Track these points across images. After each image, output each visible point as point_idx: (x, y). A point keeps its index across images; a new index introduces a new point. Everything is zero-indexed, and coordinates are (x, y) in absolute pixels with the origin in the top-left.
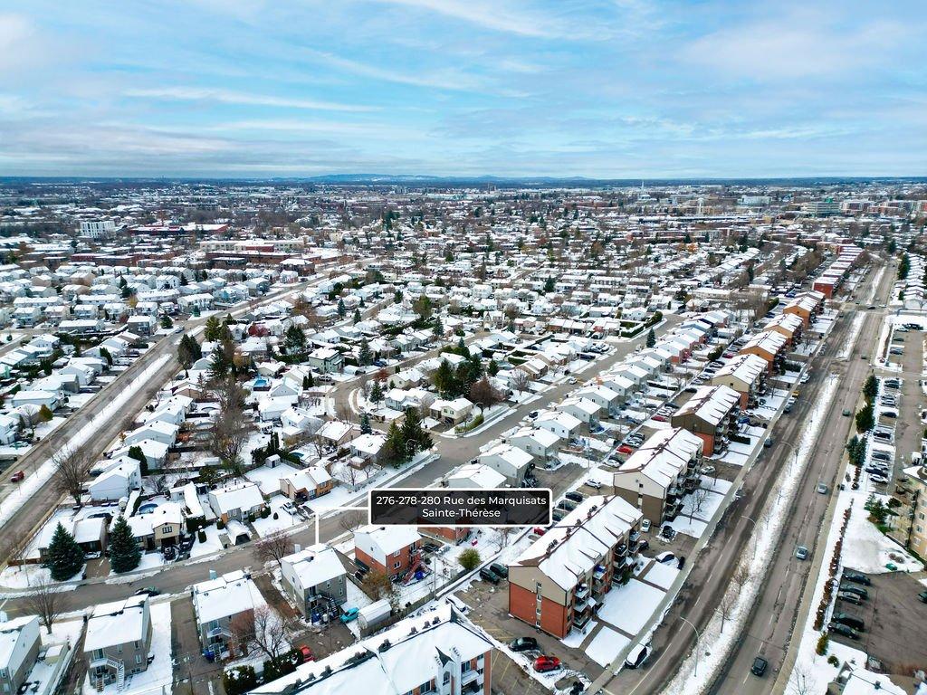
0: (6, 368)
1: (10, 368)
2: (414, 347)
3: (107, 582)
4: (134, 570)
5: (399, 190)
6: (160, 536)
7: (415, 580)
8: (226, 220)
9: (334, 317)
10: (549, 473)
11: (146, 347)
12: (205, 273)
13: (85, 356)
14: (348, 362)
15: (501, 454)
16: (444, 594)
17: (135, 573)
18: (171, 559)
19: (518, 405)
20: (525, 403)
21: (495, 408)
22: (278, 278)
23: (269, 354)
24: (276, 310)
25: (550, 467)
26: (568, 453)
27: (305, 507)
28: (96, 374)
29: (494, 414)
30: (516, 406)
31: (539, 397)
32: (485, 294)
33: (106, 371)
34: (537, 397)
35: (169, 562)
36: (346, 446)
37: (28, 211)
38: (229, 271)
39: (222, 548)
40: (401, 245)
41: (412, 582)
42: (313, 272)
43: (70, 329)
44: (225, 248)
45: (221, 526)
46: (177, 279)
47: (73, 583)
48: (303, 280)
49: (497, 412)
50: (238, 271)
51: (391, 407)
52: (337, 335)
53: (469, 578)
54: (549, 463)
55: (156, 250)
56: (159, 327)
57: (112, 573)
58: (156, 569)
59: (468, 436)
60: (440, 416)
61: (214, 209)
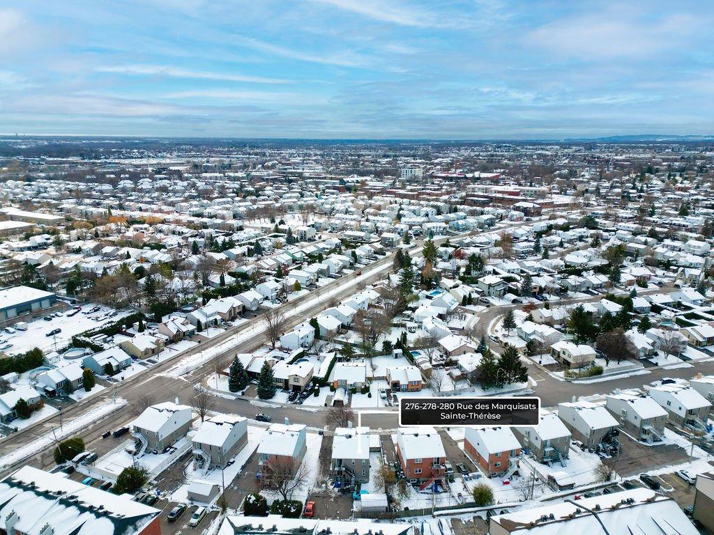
0: (302, 255)
1: (304, 255)
2: (584, 289)
3: (252, 402)
4: (269, 400)
5: (676, 149)
6: (292, 382)
7: (430, 491)
8: (502, 170)
9: (528, 253)
10: (638, 446)
11: (384, 254)
12: (456, 208)
13: (343, 254)
14: (510, 291)
15: (579, 409)
16: (441, 515)
17: (268, 402)
18: (292, 401)
19: (656, 367)
20: (666, 368)
21: (626, 364)
22: (507, 217)
23: (455, 273)
24: (487, 240)
25: (644, 440)
26: (681, 434)
27: (395, 396)
28: (344, 267)
29: (619, 369)
30: (652, 368)
31: (690, 366)
32: (699, 251)
33: (352, 266)
34: (687, 365)
35: (290, 402)
36: (454, 358)
37: (384, 161)
38: (472, 208)
39: (323, 405)
40: (640, 197)
41: (426, 491)
42: (539, 214)
43: (349, 236)
44: (484, 191)
45: (333, 389)
46: (435, 210)
47: (236, 395)
48: (527, 220)
49: (625, 368)
50: (479, 209)
51: (521, 337)
52: (519, 267)
53: (475, 512)
54: (644, 437)
55: (438, 190)
56: (401, 242)
57: (257, 397)
58: (280, 404)
59: (576, 382)
60: (559, 356)
61: (499, 162)
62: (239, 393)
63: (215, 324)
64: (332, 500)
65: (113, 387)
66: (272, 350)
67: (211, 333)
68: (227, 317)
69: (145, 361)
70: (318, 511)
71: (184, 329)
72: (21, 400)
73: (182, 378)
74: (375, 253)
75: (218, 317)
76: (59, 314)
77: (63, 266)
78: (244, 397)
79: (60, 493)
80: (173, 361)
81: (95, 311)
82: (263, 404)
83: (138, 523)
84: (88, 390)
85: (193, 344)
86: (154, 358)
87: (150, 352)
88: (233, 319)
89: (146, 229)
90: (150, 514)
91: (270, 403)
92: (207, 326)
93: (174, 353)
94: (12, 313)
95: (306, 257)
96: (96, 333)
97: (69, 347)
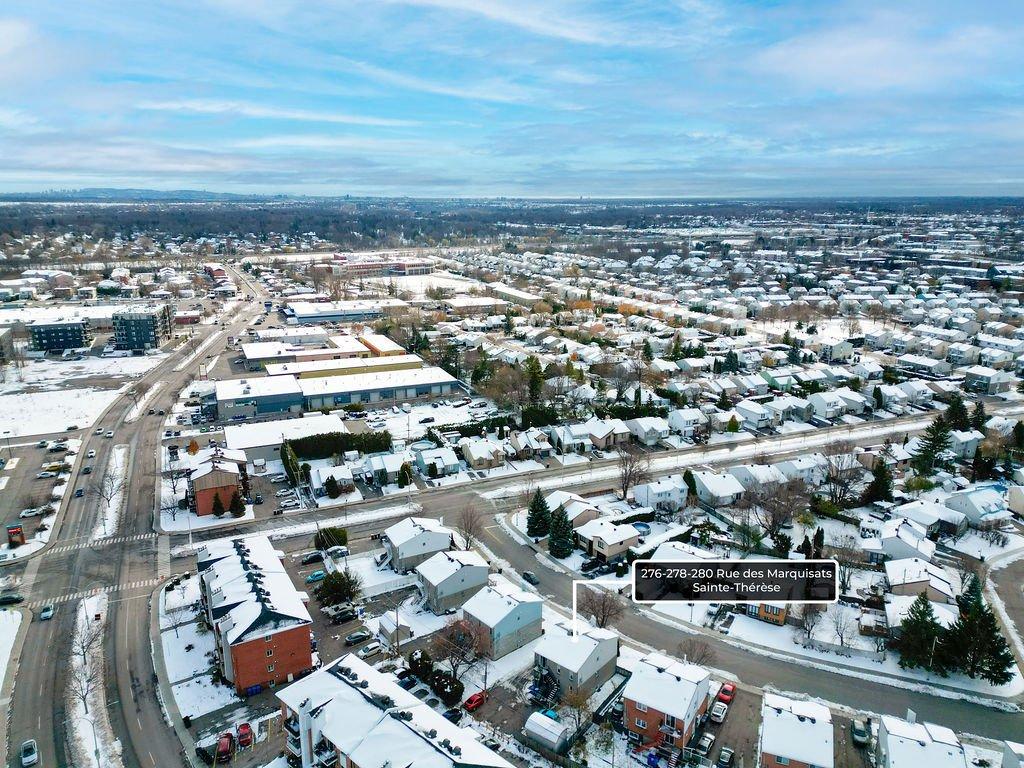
62: (533, 540)
63: (581, 449)
64: (513, 705)
65: (425, 490)
66: (620, 500)
67: (570, 460)
68: (602, 444)
69: (475, 472)
70: (484, 709)
71: (535, 446)
72: (332, 477)
73: (493, 502)
74: (935, 398)
75: (588, 442)
76: (447, 402)
77: (490, 353)
78: (535, 546)
79: (255, 567)
80: (503, 481)
81: (481, 406)
82: (548, 563)
83: (282, 623)
84: (401, 487)
85: (540, 467)
86: (485, 472)
87: (486, 464)
88: (608, 449)
89: (617, 320)
90: (298, 619)
91: (556, 563)
92: (569, 450)
93: (512, 472)
94: (412, 393)
95: (797, 387)
96: (453, 429)
97: (423, 438)
